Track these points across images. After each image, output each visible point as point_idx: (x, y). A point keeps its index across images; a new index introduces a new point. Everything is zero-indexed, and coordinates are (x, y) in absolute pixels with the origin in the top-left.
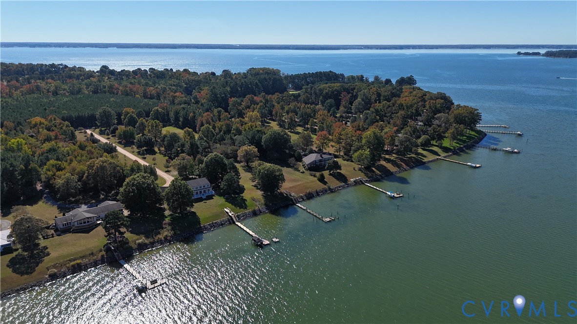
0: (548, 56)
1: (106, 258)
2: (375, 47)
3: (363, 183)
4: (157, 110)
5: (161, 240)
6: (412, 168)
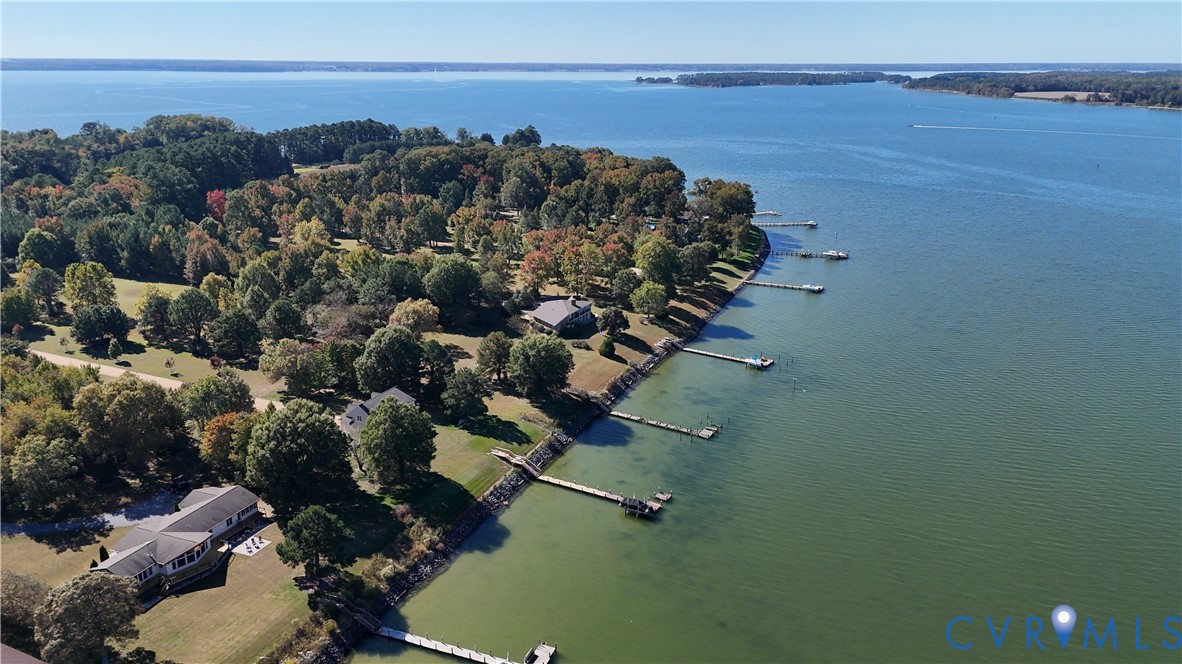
0: (687, 84)
1: (342, 633)
2: (402, 68)
3: (678, 348)
4: (40, 236)
5: (426, 556)
6: (723, 306)
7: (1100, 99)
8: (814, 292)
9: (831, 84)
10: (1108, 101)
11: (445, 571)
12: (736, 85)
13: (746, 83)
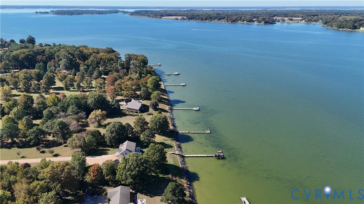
0: (57, 14)
3: (172, 109)
5: (189, 187)
6: (167, 94)
7: (184, 19)
8: (183, 86)
9: (106, 14)
10: (186, 19)
11: (195, 189)
12: (75, 14)
13: (78, 14)
